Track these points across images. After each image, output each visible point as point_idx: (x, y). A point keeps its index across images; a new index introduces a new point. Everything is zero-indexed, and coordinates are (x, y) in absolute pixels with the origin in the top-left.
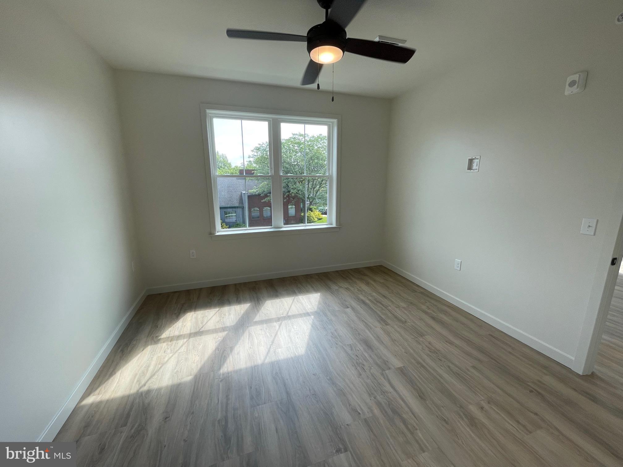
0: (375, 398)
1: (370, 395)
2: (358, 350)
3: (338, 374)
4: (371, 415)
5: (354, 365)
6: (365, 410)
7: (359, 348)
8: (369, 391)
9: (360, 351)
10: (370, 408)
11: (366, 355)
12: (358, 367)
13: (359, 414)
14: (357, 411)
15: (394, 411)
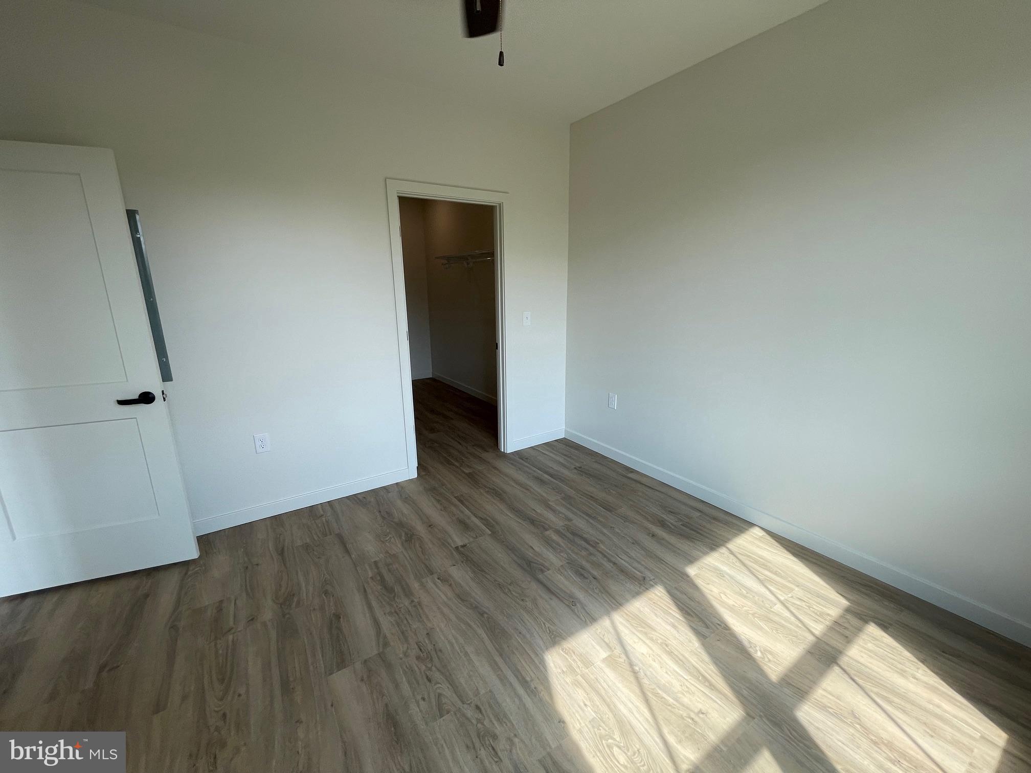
0: (413, 601)
1: (420, 603)
2: (423, 699)
3: (470, 626)
4: (424, 580)
5: (439, 653)
6: (430, 584)
7: (419, 706)
8: (420, 609)
9: (419, 697)
10: (423, 586)
11: (406, 688)
12: (430, 650)
13: (438, 579)
14: (441, 580)
15: (389, 590)
